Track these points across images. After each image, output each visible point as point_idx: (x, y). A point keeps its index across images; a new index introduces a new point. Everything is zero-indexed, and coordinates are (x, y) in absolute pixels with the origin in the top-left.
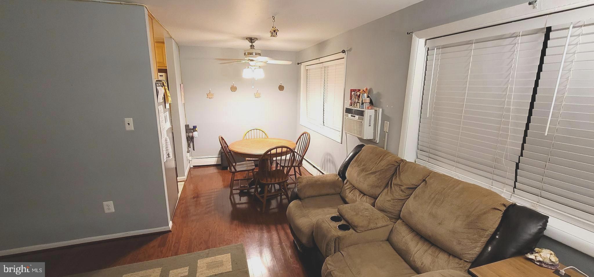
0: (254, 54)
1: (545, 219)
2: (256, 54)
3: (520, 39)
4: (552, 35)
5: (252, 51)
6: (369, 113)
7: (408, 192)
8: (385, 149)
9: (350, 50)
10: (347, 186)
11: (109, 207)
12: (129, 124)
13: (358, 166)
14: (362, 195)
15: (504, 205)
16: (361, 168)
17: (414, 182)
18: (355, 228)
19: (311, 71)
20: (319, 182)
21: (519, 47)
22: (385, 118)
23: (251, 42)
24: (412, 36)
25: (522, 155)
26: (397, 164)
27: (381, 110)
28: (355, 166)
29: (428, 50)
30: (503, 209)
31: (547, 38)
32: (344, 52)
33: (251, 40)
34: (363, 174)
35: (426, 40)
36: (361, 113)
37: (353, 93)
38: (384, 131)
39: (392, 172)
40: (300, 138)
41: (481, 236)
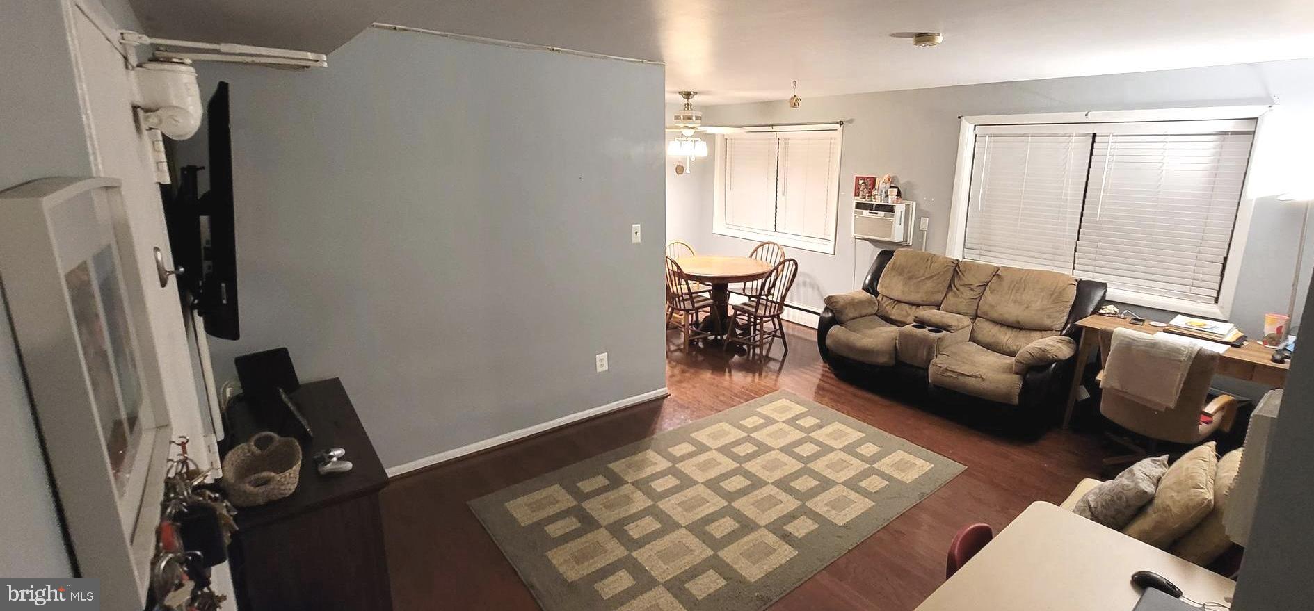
0: (694, 118)
1: (1104, 286)
2: (697, 118)
3: (1074, 139)
4: (1097, 139)
5: (689, 113)
6: (900, 208)
7: (979, 290)
8: (924, 250)
9: (851, 121)
10: (885, 302)
11: (602, 362)
12: (636, 233)
13: (900, 274)
14: (914, 307)
15: (1077, 280)
16: (906, 276)
17: (984, 279)
18: (950, 329)
19: (736, 142)
20: (856, 300)
21: (1073, 146)
22: (920, 213)
23: (688, 99)
24: (961, 120)
25: (1078, 239)
26: (954, 265)
27: (915, 203)
28: (894, 276)
29: (976, 135)
30: (1076, 283)
31: (1094, 141)
32: (841, 123)
33: (688, 95)
34: (912, 282)
35: (975, 126)
36: (890, 209)
37: (861, 182)
38: (921, 229)
39: (950, 274)
40: (756, 250)
41: (1066, 308)
